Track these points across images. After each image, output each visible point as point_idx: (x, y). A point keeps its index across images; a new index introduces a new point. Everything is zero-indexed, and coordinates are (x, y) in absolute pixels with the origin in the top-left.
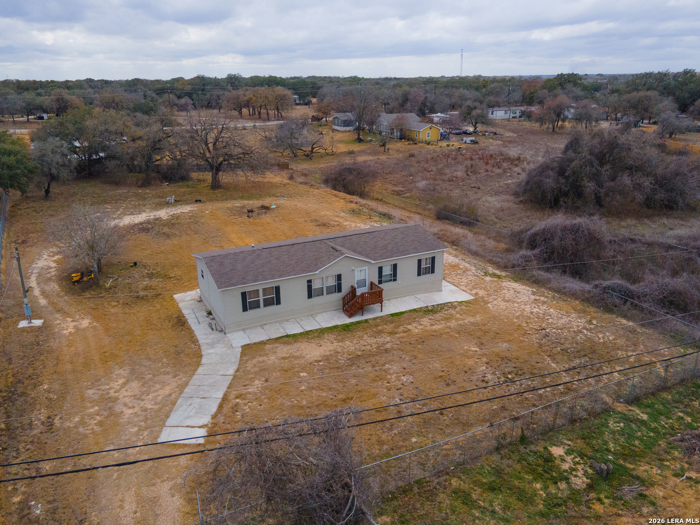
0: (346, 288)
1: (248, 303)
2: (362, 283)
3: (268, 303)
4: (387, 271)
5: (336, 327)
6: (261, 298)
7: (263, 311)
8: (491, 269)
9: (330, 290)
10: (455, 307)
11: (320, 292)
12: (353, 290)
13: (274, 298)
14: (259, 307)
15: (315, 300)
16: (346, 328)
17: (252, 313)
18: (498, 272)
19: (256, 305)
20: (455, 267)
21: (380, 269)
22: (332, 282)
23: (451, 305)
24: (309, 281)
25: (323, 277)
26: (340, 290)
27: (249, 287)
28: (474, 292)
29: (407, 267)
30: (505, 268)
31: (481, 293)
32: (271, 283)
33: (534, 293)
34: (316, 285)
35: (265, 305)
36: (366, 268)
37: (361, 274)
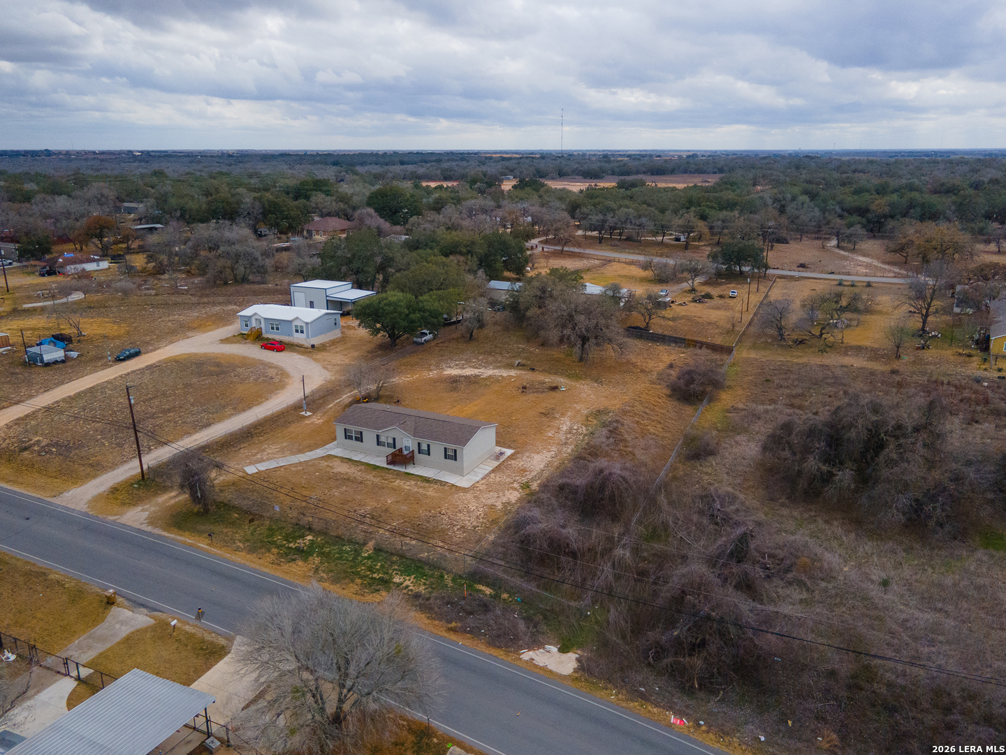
1: (348, 436)
2: (407, 448)
3: (357, 439)
4: (424, 447)
5: (377, 466)
6: (354, 435)
7: (354, 443)
8: (537, 482)
9: (389, 446)
11: (383, 444)
12: (401, 450)
14: (352, 439)
15: (381, 448)
17: (349, 441)
18: (535, 486)
19: (350, 438)
22: (391, 441)
24: (378, 436)
25: (386, 436)
26: (394, 447)
27: (348, 427)
28: (480, 485)
29: (437, 449)
31: (481, 488)
32: (359, 429)
33: (505, 503)
34: (382, 439)
35: (355, 440)
36: (411, 441)
37: (407, 442)
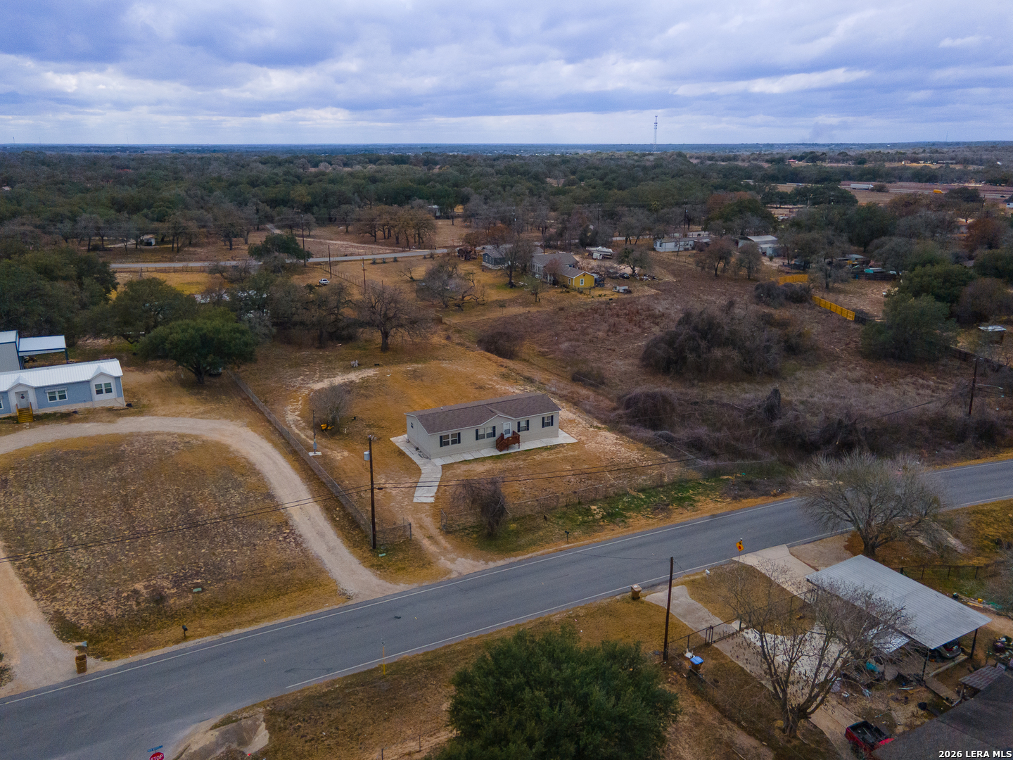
0: (498, 434)
1: (443, 442)
2: (508, 432)
3: (454, 442)
4: (523, 424)
5: (492, 456)
6: (450, 440)
7: (451, 447)
8: (595, 423)
9: (490, 435)
10: (564, 447)
11: (483, 437)
12: (502, 435)
13: (457, 439)
14: (448, 444)
15: (480, 441)
16: (498, 457)
17: (445, 448)
18: (599, 425)
19: (447, 443)
20: (571, 421)
21: (519, 423)
22: (490, 431)
23: (562, 446)
24: (477, 431)
25: (485, 428)
26: (495, 436)
27: (444, 433)
28: (579, 438)
29: (536, 422)
30: (604, 422)
31: (583, 438)
32: (455, 431)
33: (617, 439)
34: (481, 433)
35: (452, 444)
36: (510, 423)
37: (506, 426)
